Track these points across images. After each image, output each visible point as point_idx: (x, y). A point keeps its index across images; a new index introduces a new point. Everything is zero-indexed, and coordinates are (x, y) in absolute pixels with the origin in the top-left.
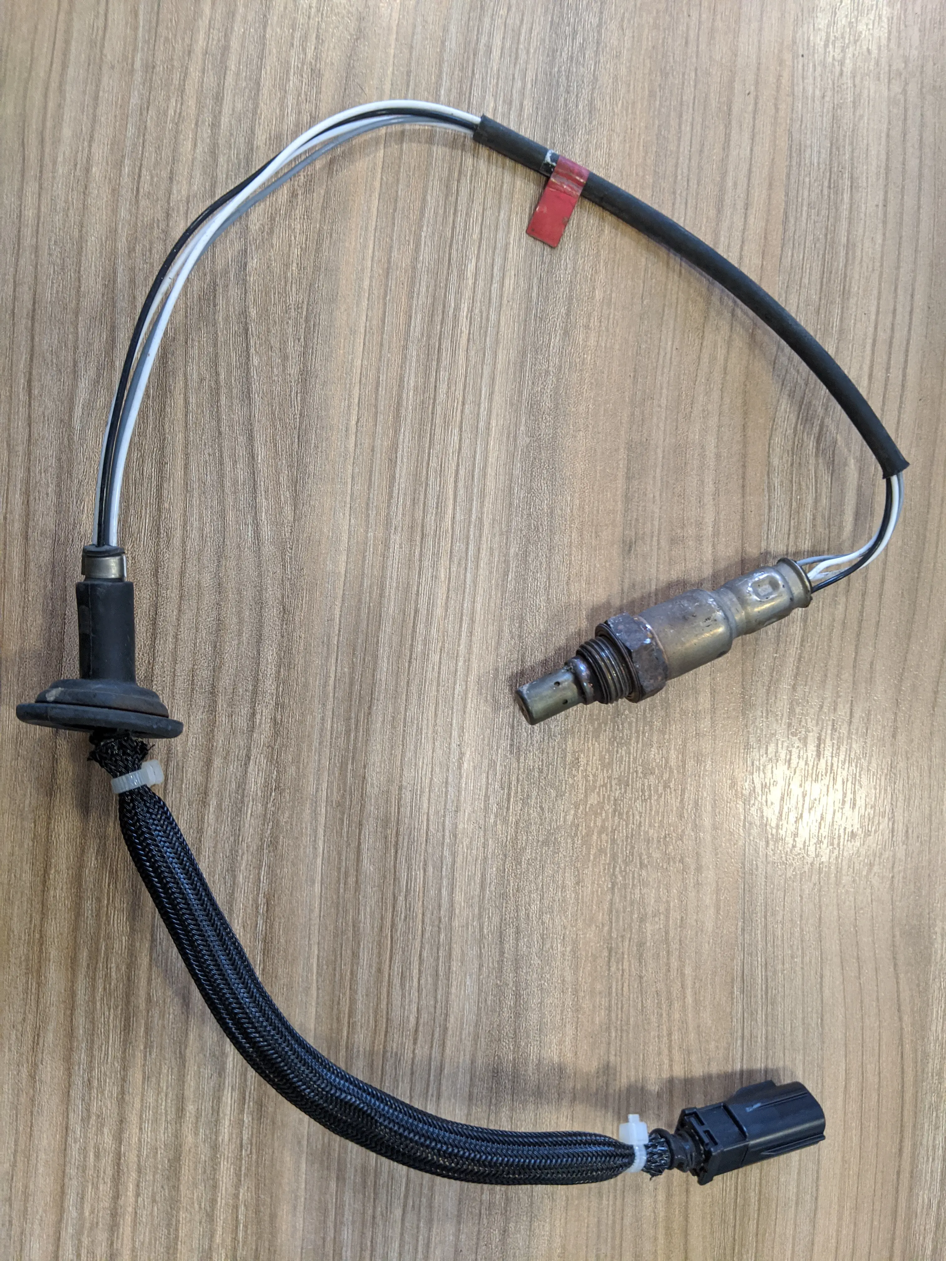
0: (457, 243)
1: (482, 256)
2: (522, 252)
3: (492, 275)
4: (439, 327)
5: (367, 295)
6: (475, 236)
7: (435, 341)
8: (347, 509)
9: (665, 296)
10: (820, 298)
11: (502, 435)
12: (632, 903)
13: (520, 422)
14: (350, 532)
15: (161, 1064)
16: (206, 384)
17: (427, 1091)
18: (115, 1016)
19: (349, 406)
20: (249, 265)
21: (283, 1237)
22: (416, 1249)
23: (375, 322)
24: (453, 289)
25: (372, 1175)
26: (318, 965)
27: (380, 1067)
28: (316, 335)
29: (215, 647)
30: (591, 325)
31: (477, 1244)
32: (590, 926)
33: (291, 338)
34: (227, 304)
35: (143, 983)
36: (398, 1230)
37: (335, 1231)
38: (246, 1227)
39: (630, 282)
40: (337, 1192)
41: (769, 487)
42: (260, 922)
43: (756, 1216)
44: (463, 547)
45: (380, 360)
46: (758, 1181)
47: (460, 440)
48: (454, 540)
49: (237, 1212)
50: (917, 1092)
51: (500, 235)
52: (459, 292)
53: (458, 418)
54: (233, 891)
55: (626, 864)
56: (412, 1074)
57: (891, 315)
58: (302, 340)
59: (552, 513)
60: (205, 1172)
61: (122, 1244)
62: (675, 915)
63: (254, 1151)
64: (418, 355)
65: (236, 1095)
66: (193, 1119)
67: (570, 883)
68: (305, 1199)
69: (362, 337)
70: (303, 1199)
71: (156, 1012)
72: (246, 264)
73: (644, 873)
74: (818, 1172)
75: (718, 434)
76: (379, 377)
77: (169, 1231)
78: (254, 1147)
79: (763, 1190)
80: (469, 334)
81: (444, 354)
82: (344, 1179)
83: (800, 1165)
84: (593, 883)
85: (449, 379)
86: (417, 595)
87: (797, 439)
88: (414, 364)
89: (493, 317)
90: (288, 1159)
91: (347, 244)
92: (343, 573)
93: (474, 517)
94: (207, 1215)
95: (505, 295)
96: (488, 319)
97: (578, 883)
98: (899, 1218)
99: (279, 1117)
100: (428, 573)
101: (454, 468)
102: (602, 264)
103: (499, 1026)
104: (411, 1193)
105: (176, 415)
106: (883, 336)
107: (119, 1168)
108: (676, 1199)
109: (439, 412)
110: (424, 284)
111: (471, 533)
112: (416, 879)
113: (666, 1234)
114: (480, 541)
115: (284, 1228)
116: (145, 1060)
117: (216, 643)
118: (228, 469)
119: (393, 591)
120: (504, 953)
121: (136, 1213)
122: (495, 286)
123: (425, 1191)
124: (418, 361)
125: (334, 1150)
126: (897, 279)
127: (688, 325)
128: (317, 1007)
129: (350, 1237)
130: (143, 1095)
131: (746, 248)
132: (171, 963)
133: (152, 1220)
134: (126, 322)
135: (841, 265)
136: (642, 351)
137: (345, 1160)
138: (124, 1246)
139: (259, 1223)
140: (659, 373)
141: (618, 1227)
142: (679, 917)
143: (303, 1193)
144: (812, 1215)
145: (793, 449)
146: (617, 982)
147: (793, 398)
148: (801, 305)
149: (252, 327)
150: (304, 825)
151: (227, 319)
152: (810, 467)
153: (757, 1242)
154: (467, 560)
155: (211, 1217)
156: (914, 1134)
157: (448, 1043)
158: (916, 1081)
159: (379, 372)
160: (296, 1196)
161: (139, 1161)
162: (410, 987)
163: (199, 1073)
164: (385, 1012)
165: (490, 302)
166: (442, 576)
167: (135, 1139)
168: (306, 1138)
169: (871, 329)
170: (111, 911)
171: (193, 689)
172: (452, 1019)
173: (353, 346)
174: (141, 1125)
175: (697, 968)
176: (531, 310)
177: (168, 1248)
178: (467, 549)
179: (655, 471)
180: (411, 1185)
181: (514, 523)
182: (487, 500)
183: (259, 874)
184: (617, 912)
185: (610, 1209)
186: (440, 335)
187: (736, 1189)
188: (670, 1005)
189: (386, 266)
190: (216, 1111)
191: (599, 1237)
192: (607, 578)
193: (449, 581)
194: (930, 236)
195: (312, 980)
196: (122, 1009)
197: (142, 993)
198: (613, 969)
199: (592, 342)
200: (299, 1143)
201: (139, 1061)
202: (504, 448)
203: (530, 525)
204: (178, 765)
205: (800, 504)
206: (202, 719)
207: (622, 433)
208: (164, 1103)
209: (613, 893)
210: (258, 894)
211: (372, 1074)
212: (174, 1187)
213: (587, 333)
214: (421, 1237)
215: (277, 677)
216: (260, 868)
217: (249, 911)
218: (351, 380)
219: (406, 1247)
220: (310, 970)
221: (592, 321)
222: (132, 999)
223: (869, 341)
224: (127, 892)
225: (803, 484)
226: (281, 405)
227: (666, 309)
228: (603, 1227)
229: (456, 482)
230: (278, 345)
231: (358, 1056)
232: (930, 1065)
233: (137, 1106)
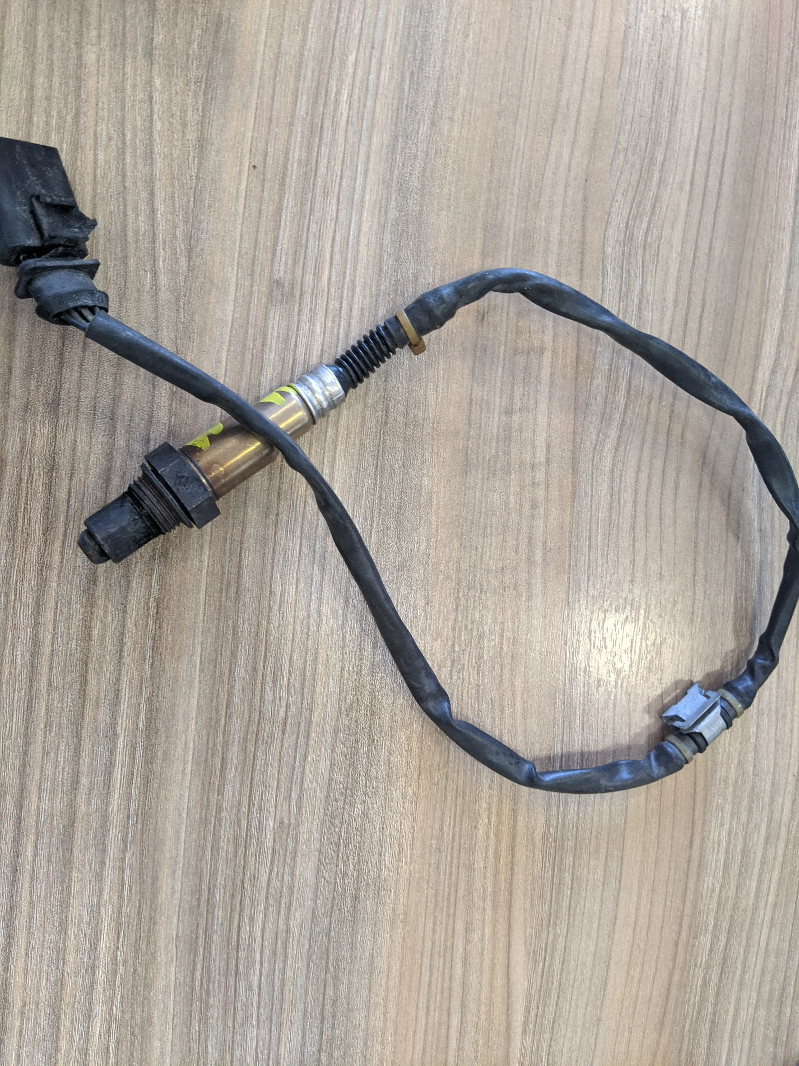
0: (340, 35)
1: (362, 50)
2: (397, 48)
3: (370, 66)
4: (322, 109)
5: (259, 75)
6: (357, 31)
7: (318, 120)
8: (235, 263)
9: (520, 98)
10: (652, 112)
11: (374, 208)
12: (472, 622)
13: (391, 198)
14: (237, 285)
15: (59, 742)
16: (113, 143)
17: (293, 776)
18: (20, 697)
19: (240, 173)
20: (155, 41)
21: (163, 897)
22: (279, 912)
23: (265, 100)
24: (335, 76)
25: (243, 845)
26: (201, 663)
27: (252, 754)
28: (212, 107)
29: (116, 378)
30: (455, 118)
31: (332, 908)
32: (436, 640)
33: (190, 109)
34: (135, 74)
35: (45, 669)
36: (263, 895)
37: (209, 893)
38: (130, 887)
39: (490, 83)
40: (211, 859)
41: (603, 272)
42: (151, 622)
43: (569, 893)
44: (337, 306)
45: (269, 134)
46: (571, 864)
47: (338, 210)
48: (330, 299)
49: (123, 873)
50: (707, 795)
51: (379, 32)
52: (340, 80)
53: (337, 190)
54: (127, 593)
55: (469, 589)
56: (280, 760)
57: (711, 131)
58: (200, 110)
59: (416, 280)
60: (95, 838)
61: (21, 897)
62: (508, 634)
63: (139, 820)
64: (302, 132)
65: (125, 771)
66: (86, 791)
67: (421, 601)
68: (184, 864)
69: (254, 112)
70: (181, 865)
71: (55, 696)
72: (152, 39)
73: (483, 597)
74: (622, 859)
75: (561, 223)
76: (267, 149)
77: (62, 887)
78: (140, 817)
79: (576, 872)
80: (348, 116)
81: (325, 132)
82: (218, 848)
83: (607, 851)
84: (440, 604)
85: (329, 155)
86: (296, 346)
87: (628, 232)
88: (299, 139)
89: (369, 103)
90: (169, 829)
91: (243, 29)
92: (230, 321)
93: (348, 279)
94: (97, 875)
95: (381, 84)
96: (365, 105)
97: (427, 604)
98: (687, 900)
99: (163, 793)
100: (305, 327)
101: (331, 234)
102: (466, 65)
103: (356, 721)
104: (276, 862)
105: (86, 169)
106: (704, 148)
107: (19, 831)
108: (502, 876)
109: (319, 184)
110: (309, 69)
111: (345, 294)
112: (289, 595)
113: (493, 906)
114: (352, 301)
115: (164, 888)
116: (45, 737)
117: (116, 374)
118: (131, 221)
119: (274, 341)
120: (362, 659)
121: (33, 870)
122: (372, 76)
123: (289, 861)
124: (302, 137)
125: (210, 823)
126: (717, 101)
127: (539, 125)
128: (198, 699)
129: (222, 899)
130: (42, 767)
131: (590, 62)
132: (70, 653)
133: (48, 877)
134: (44, 83)
135: (670, 84)
136: (499, 145)
137: (219, 832)
138: (23, 899)
139: (142, 883)
140: (513, 165)
141: (452, 898)
142: (512, 637)
143: (182, 859)
144: (616, 894)
145: (624, 241)
146: (458, 689)
147: (626, 196)
148: (636, 116)
149: (156, 96)
150: (191, 541)
151: (134, 86)
152: (638, 258)
153: (569, 916)
154: (340, 317)
155: (100, 877)
156: (703, 830)
157: (313, 735)
158: (706, 786)
159: (267, 144)
160: (176, 861)
161: (37, 825)
162: (281, 685)
163: (93, 751)
164: (258, 706)
165: (367, 90)
166: (318, 330)
167: (34, 807)
168: (185, 811)
169: (694, 143)
170: (18, 605)
171: (95, 414)
172: (316, 714)
173: (246, 118)
174: (40, 794)
175: (526, 680)
176: (403, 100)
177: (61, 903)
178: (341, 307)
179: (506, 251)
180: (276, 856)
181: (383, 287)
182: (359, 265)
183: (150, 580)
184: (459, 630)
185: (446, 882)
186: (323, 115)
187: (553, 870)
188: (502, 711)
189: (277, 51)
190: (108, 784)
191: (436, 906)
192: (462, 343)
193: (324, 335)
194: (747, 66)
195: (195, 675)
196: (25, 692)
197: (44, 679)
198: (455, 677)
199: (455, 133)
200: (180, 815)
201: (40, 738)
202: (375, 220)
203: (397, 290)
204: (80, 480)
205: (629, 290)
206: (102, 442)
207: (480, 215)
208: (61, 776)
209: (457, 614)
210: (149, 598)
211: (245, 758)
212: (67, 849)
213: (452, 124)
214: (283, 901)
215: (170, 410)
216: (151, 576)
217: (140, 612)
218: (242, 149)
219: (271, 909)
220: (194, 667)
221: (456, 114)
222: (35, 683)
223: (692, 153)
224: (32, 590)
225: (632, 272)
226: (179, 166)
227: (520, 109)
228: (440, 898)
229: (332, 247)
230: (178, 114)
231: (233, 742)
232: (718, 773)
233: (37, 777)
